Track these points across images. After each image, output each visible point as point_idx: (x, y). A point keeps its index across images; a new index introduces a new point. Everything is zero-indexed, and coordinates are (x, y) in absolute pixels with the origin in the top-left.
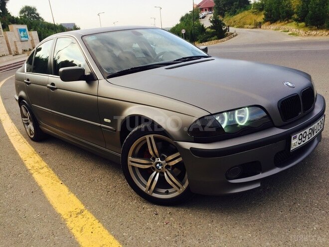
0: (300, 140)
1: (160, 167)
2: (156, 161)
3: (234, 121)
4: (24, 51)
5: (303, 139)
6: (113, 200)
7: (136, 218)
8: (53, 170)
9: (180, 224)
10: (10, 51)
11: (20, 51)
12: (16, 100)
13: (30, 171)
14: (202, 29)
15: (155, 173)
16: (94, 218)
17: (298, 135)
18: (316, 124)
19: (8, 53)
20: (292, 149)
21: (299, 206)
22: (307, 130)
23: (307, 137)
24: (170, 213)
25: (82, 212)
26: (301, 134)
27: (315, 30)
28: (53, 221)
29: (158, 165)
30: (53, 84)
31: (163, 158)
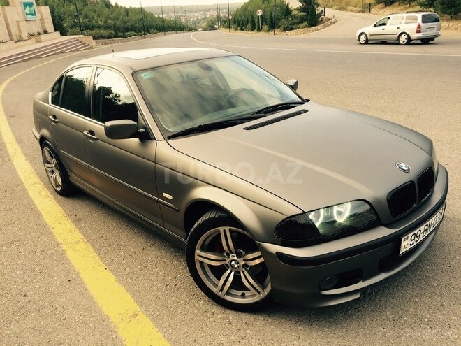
0: (412, 240)
1: (236, 266)
2: (231, 258)
3: (332, 217)
4: (31, 35)
5: (416, 239)
6: (173, 298)
7: (205, 328)
8: (92, 245)
9: (259, 340)
10: (10, 34)
11: (25, 36)
12: (36, 138)
13: (62, 246)
14: (287, 11)
15: (229, 271)
16: (152, 325)
17: (410, 235)
18: (433, 218)
19: (8, 38)
20: (401, 253)
21: (406, 321)
22: (422, 228)
23: (421, 235)
24: (247, 322)
25: (135, 315)
26: (415, 234)
27: (448, 20)
28: (101, 327)
29: (233, 263)
30: (92, 132)
31: (239, 255)
